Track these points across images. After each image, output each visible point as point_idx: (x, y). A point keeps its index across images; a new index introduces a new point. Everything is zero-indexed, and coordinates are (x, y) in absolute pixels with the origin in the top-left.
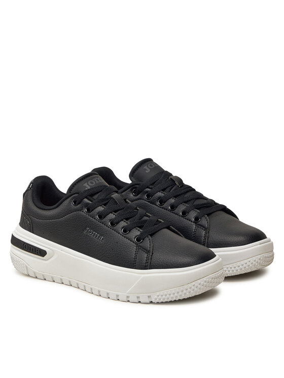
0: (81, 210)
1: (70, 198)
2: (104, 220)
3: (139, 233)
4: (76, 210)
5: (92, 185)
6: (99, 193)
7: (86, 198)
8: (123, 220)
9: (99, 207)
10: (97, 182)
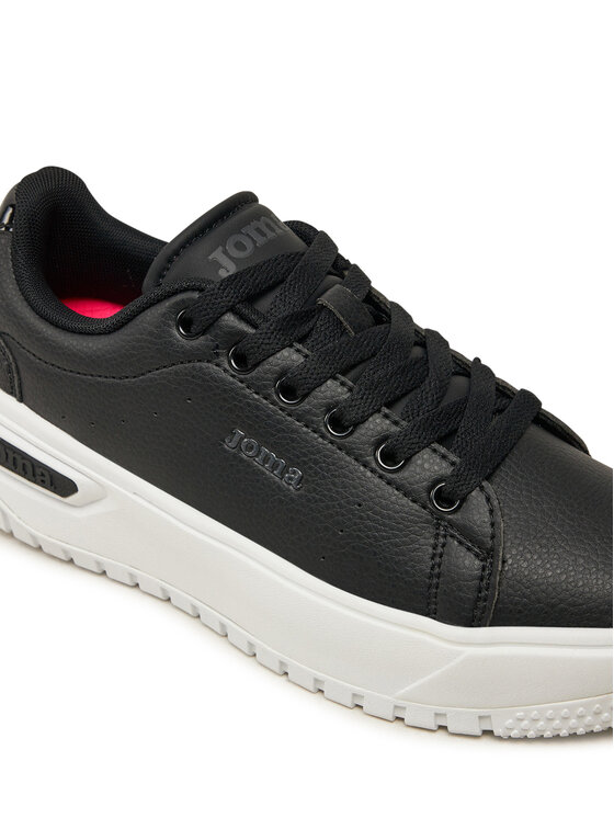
0: (212, 356)
1: (167, 303)
2: (305, 406)
3: (443, 468)
4: (191, 356)
5: (242, 255)
6: (277, 292)
7: (232, 310)
8: (379, 411)
9: (285, 352)
10: (260, 241)
